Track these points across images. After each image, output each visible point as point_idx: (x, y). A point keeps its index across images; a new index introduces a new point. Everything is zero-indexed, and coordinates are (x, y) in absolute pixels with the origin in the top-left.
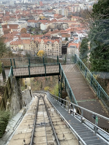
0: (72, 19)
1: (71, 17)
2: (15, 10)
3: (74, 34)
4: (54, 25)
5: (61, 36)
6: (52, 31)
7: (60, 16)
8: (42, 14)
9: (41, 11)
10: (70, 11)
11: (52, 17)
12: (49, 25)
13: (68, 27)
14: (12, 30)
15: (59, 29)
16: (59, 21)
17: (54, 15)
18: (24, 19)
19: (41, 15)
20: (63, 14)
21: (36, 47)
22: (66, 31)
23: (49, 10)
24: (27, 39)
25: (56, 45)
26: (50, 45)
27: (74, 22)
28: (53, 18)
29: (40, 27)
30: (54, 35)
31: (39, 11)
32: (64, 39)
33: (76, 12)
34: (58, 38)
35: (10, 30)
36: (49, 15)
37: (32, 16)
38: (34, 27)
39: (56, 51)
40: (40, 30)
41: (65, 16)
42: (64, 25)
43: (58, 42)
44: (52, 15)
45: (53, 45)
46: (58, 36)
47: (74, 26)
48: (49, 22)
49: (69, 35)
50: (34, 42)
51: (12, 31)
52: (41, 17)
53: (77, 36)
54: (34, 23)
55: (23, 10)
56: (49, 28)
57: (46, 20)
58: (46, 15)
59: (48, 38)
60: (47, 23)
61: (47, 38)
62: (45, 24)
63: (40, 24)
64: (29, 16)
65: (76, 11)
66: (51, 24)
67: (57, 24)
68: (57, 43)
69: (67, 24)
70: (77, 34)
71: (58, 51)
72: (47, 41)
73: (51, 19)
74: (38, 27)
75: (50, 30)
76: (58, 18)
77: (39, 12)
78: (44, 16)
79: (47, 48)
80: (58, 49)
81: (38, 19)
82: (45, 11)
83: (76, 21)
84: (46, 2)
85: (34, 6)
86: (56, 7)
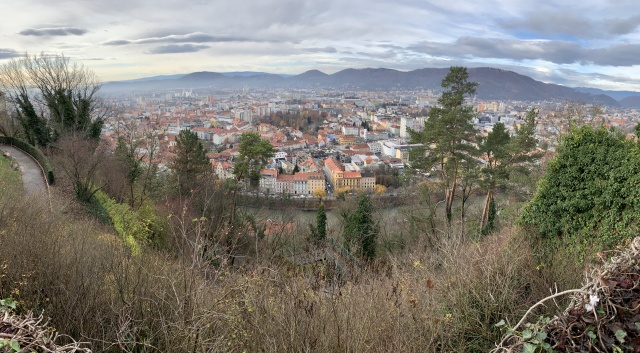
0: (260, 127)
1: (258, 125)
4: (234, 137)
6: (231, 147)
7: (242, 122)
8: (215, 118)
9: (213, 112)
10: (256, 114)
11: (229, 124)
12: (225, 137)
16: (242, 131)
17: (232, 120)
19: (212, 119)
20: (246, 119)
23: (223, 112)
27: (263, 132)
28: (231, 126)
29: (212, 140)
31: (209, 112)
33: (266, 117)
36: (225, 120)
40: (213, 144)
41: (248, 123)
44: (230, 121)
48: (226, 131)
52: (213, 122)
54: (203, 133)
56: (227, 141)
57: (221, 128)
58: (220, 120)
60: (224, 134)
62: (219, 136)
63: (212, 134)
65: (264, 114)
66: (229, 135)
73: (228, 128)
74: (210, 139)
75: (228, 145)
76: (239, 126)
77: (211, 115)
78: (218, 122)
81: (209, 125)
82: (218, 113)
83: (267, 132)
84: (218, 97)
85: (201, 103)
86: (234, 105)
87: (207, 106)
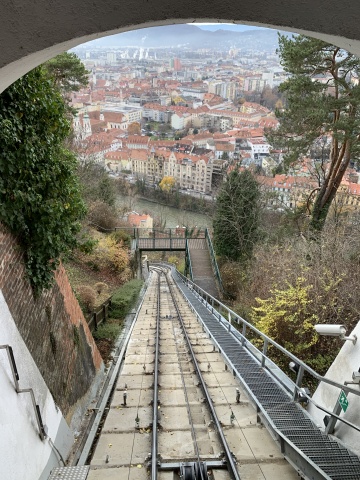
0: (243, 108)
1: (241, 103)
2: (117, 77)
3: (242, 145)
4: (202, 120)
5: (213, 148)
6: (195, 132)
7: (217, 99)
8: (178, 91)
9: (175, 83)
10: (242, 89)
11: (199, 100)
12: (190, 118)
13: (233, 126)
14: (109, 125)
15: (212, 131)
16: (215, 111)
17: (203, 95)
18: (136, 99)
19: (174, 93)
20: (224, 95)
21: (158, 167)
22: (225, 136)
24: (140, 147)
25: (201, 168)
26: (189, 167)
27: (246, 115)
28: (201, 104)
29: (169, 122)
30: (199, 143)
31: (170, 83)
32: (220, 153)
33: (255, 93)
34: (208, 151)
35: (105, 124)
36: (193, 95)
37: (154, 94)
38: (158, 120)
39: (200, 181)
40: (170, 128)
41: (226, 100)
42: (223, 121)
43: (207, 160)
44: (200, 96)
45: (194, 167)
46: (208, 147)
47: (245, 126)
48: (192, 111)
49: (231, 146)
50: (156, 157)
51: (109, 128)
52: (174, 97)
53: (250, 149)
54: (157, 112)
55: (136, 78)
56: (190, 125)
57: (185, 106)
58: (186, 94)
59: (187, 150)
60: (187, 114)
61: (183, 149)
62: (181, 117)
63: (170, 114)
64: (148, 95)
65: (254, 88)
66: (194, 117)
67: (208, 117)
68: (204, 164)
69: (231, 120)
70: (251, 145)
71: (205, 181)
72: (182, 156)
73: (195, 106)
74: (166, 120)
75: (191, 131)
76: (211, 104)
77: (172, 87)
78: (182, 97)
79: (182, 172)
80: (205, 177)
81: (168, 101)
82: (184, 85)
83: (250, 115)
84: (189, 62)
85: (161, 70)
86: (210, 74)
87: (170, 74)
